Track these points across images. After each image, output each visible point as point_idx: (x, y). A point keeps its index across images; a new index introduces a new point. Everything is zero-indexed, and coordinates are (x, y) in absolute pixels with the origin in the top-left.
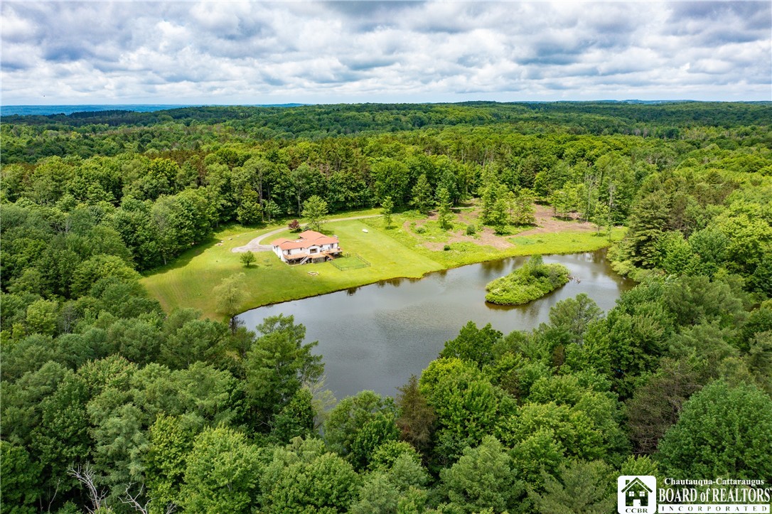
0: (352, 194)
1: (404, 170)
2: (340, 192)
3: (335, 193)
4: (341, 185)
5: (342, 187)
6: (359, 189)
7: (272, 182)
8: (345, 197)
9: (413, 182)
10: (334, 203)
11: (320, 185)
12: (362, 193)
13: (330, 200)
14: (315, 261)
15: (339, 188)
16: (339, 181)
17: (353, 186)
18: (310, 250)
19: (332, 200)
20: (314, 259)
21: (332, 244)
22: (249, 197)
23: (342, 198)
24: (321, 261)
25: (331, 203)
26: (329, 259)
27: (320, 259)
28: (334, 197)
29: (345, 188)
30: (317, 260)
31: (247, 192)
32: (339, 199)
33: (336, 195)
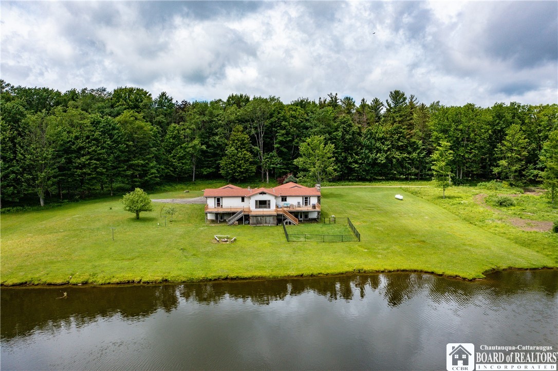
0: (398, 155)
1: (483, 118)
2: (379, 150)
3: (371, 151)
4: (382, 140)
5: (383, 144)
6: (409, 149)
7: (276, 127)
8: (387, 158)
9: (499, 135)
10: (368, 164)
11: (348, 137)
12: (415, 155)
13: (363, 161)
14: (257, 221)
15: (378, 144)
16: (379, 135)
17: (400, 144)
18: (256, 201)
19: (366, 161)
20: (254, 217)
21: (305, 198)
22: (236, 141)
23: (382, 158)
24: (267, 222)
25: (364, 165)
26: (286, 221)
27: (268, 219)
28: (369, 157)
29: (388, 145)
30: (261, 219)
31: (235, 135)
32: (376, 159)
33: (372, 154)
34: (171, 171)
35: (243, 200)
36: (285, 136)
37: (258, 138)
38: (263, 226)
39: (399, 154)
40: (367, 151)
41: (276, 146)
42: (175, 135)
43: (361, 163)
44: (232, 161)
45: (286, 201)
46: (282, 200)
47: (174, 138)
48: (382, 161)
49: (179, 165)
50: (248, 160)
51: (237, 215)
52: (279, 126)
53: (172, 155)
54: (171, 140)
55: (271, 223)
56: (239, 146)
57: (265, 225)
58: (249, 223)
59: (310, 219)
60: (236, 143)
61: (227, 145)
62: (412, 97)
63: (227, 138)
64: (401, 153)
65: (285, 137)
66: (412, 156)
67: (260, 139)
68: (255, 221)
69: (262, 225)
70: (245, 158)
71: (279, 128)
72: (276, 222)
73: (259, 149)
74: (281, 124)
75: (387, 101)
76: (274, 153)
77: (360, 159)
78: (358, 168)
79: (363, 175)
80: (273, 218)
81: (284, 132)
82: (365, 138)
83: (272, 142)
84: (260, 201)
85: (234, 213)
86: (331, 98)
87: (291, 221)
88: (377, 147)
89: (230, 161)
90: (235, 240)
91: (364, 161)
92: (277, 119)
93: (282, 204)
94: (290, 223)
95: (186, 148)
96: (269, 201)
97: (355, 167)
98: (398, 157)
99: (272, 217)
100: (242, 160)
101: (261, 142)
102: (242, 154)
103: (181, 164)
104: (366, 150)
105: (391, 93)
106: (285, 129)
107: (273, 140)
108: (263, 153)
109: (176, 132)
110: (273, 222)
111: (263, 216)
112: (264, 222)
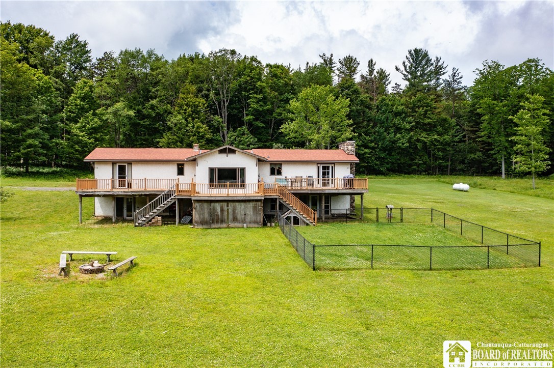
0: (424, 137)
2: (398, 129)
3: (387, 130)
4: (402, 115)
5: (404, 120)
6: (440, 129)
7: (248, 91)
8: (409, 141)
10: (384, 149)
12: (447, 137)
13: (375, 144)
14: (211, 214)
15: (397, 121)
16: (397, 108)
17: (427, 121)
18: (212, 170)
19: (380, 143)
20: (205, 205)
21: (324, 168)
22: (185, 107)
23: (403, 141)
24: (239, 217)
25: (378, 150)
26: (286, 215)
27: (240, 207)
28: (385, 138)
29: (410, 123)
30: (222, 210)
31: (183, 99)
32: (394, 142)
33: (388, 134)
34: (77, 151)
35: (181, 172)
36: (261, 103)
37: (220, 109)
38: (228, 227)
39: (427, 136)
40: (382, 130)
41: (246, 118)
42: (86, 94)
43: (373, 148)
44: (178, 137)
45: (279, 173)
46: (272, 172)
47: (83, 99)
48: (403, 144)
49: (90, 141)
50: (203, 137)
51: (160, 201)
52: (252, 89)
53: (79, 125)
54: (78, 102)
55: (248, 219)
56: (189, 116)
57: (232, 225)
58: (191, 222)
59: (333, 216)
60: (185, 110)
61: (170, 113)
62: (438, 60)
63: (172, 103)
64: (428, 135)
65: (261, 105)
66: (444, 140)
67: (223, 110)
68: (206, 215)
69: (225, 225)
70: (199, 133)
71: (252, 92)
72: (260, 218)
73: (220, 120)
74: (255, 85)
75: (404, 63)
76: (245, 128)
77: (372, 141)
78: (369, 154)
79: (376, 165)
80: (255, 208)
81: (260, 96)
82: (378, 112)
83: (240, 115)
84: (220, 170)
85: (152, 196)
86: (325, 60)
87: (299, 217)
88: (394, 125)
89: (175, 137)
90: (133, 264)
91: (378, 145)
92: (248, 78)
93: (270, 180)
94: (296, 221)
95: (103, 114)
96: (243, 170)
97: (365, 153)
98: (425, 140)
99: (251, 205)
100: (195, 135)
101: (225, 113)
102: (193, 127)
103: (92, 140)
104: (380, 127)
105: (410, 52)
106: (261, 92)
107: (242, 112)
108: (228, 129)
109: (87, 89)
110: (254, 218)
111: (228, 201)
112: (231, 217)
